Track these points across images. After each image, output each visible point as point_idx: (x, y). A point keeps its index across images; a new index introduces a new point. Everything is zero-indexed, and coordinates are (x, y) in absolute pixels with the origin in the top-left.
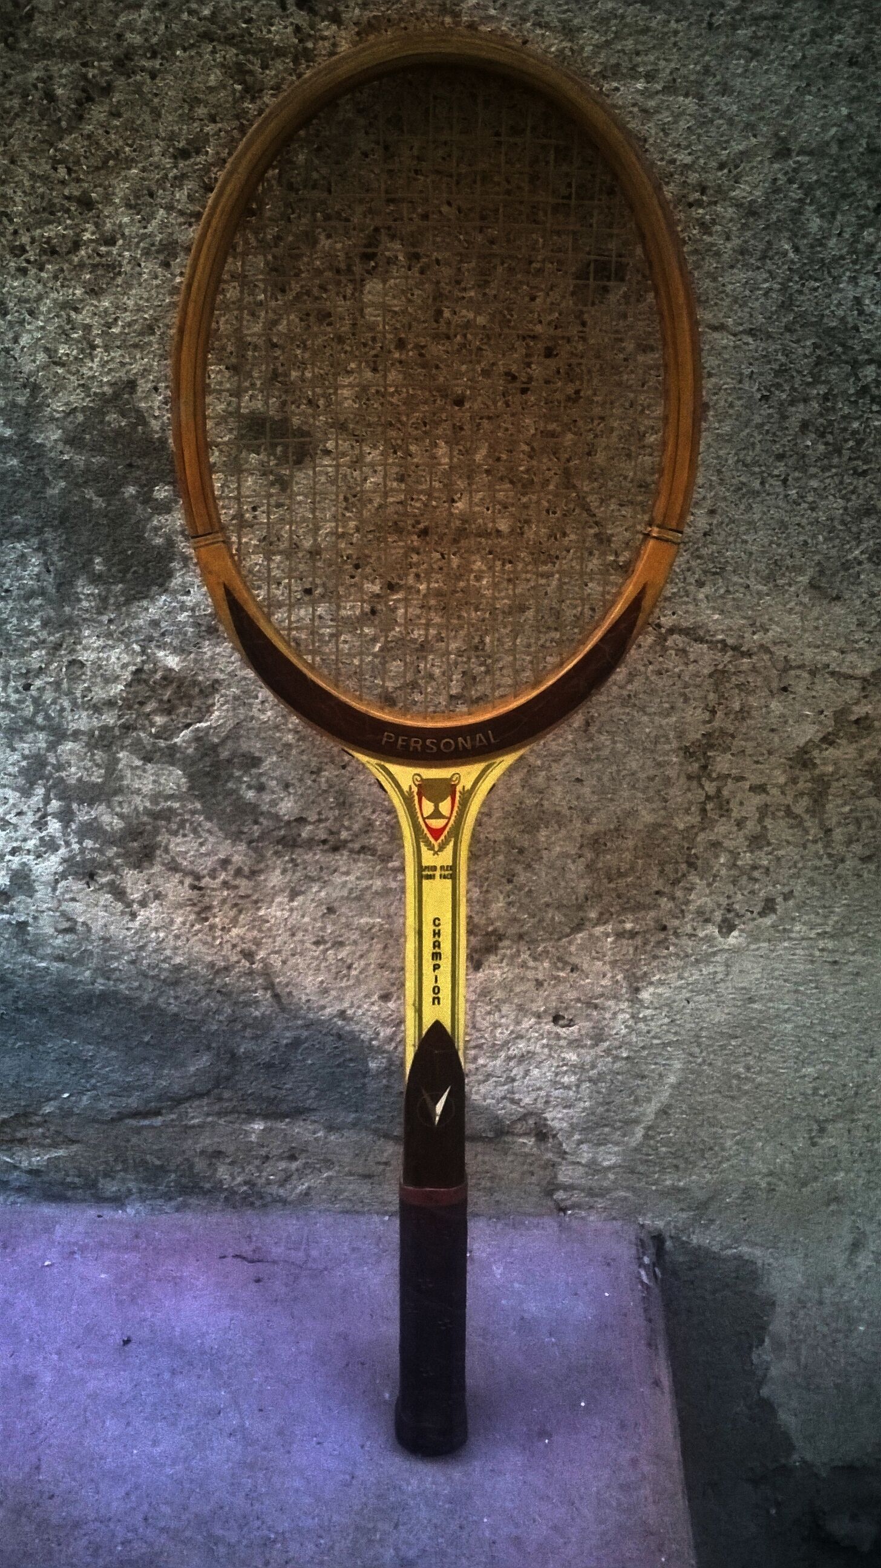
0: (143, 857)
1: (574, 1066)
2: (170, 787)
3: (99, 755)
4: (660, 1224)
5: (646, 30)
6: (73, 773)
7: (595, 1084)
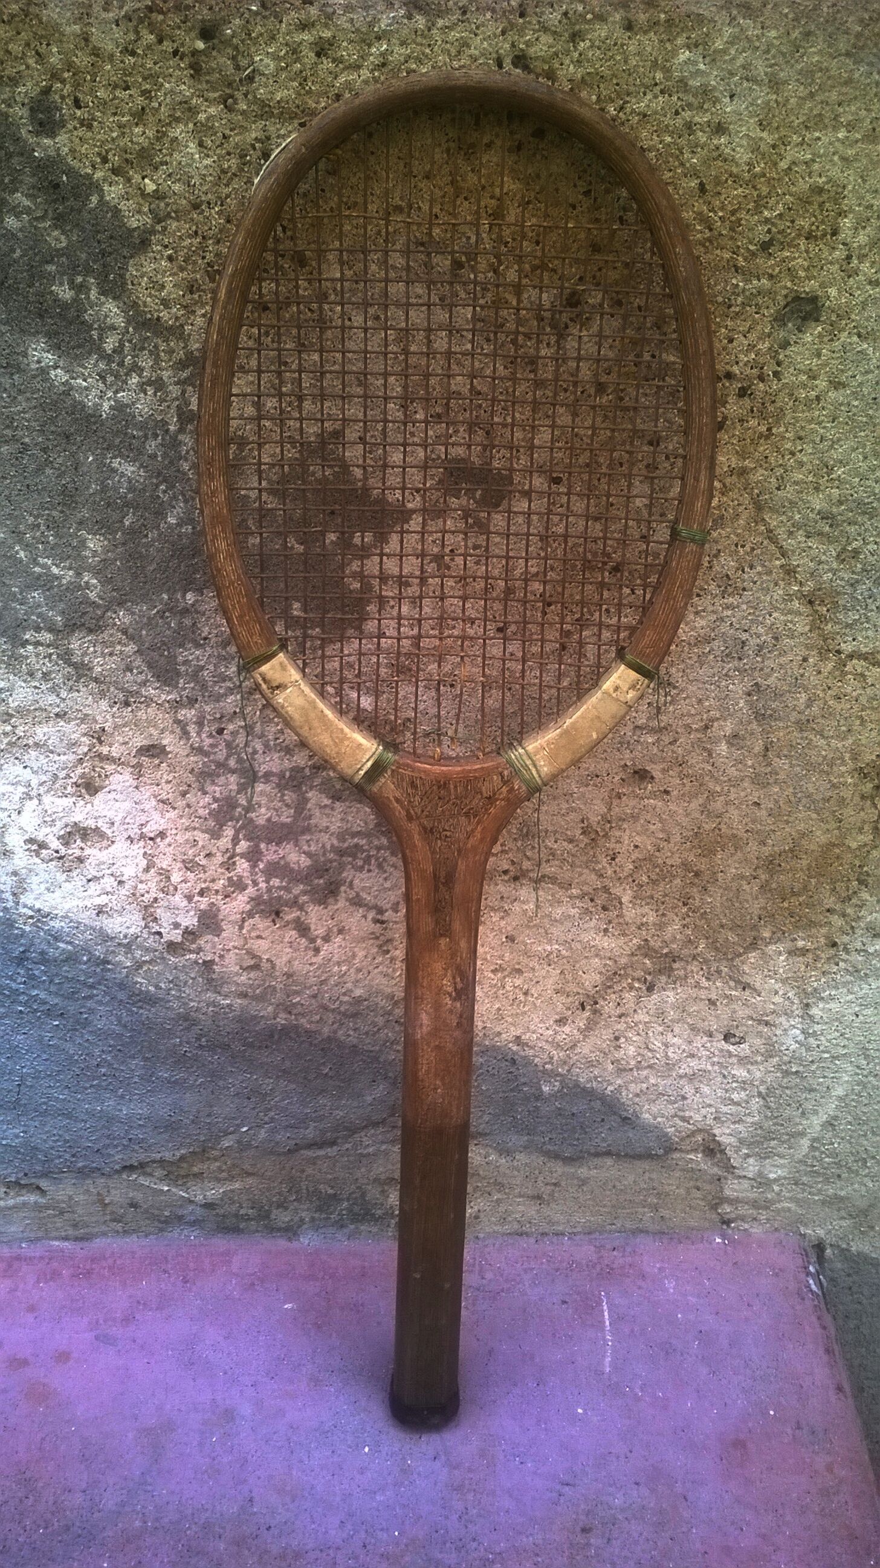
0: (328, 893)
1: (744, 1082)
2: (358, 825)
3: (290, 796)
4: (821, 1232)
5: (849, 82)
6: (261, 816)
7: (764, 1098)
